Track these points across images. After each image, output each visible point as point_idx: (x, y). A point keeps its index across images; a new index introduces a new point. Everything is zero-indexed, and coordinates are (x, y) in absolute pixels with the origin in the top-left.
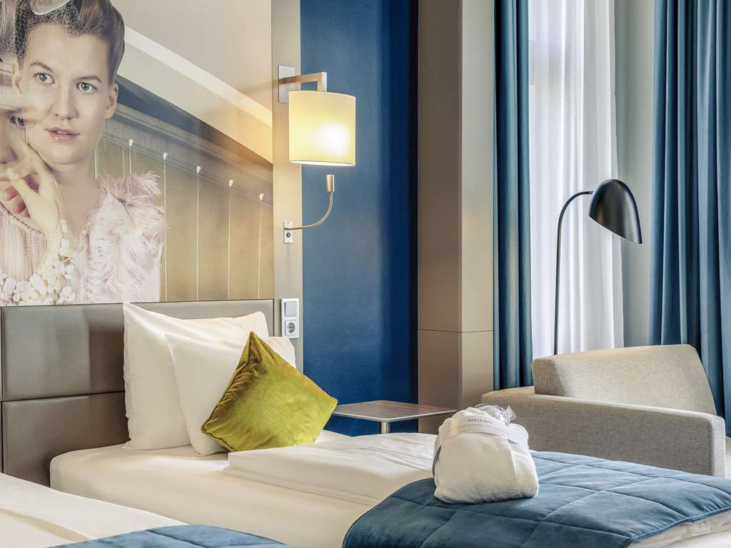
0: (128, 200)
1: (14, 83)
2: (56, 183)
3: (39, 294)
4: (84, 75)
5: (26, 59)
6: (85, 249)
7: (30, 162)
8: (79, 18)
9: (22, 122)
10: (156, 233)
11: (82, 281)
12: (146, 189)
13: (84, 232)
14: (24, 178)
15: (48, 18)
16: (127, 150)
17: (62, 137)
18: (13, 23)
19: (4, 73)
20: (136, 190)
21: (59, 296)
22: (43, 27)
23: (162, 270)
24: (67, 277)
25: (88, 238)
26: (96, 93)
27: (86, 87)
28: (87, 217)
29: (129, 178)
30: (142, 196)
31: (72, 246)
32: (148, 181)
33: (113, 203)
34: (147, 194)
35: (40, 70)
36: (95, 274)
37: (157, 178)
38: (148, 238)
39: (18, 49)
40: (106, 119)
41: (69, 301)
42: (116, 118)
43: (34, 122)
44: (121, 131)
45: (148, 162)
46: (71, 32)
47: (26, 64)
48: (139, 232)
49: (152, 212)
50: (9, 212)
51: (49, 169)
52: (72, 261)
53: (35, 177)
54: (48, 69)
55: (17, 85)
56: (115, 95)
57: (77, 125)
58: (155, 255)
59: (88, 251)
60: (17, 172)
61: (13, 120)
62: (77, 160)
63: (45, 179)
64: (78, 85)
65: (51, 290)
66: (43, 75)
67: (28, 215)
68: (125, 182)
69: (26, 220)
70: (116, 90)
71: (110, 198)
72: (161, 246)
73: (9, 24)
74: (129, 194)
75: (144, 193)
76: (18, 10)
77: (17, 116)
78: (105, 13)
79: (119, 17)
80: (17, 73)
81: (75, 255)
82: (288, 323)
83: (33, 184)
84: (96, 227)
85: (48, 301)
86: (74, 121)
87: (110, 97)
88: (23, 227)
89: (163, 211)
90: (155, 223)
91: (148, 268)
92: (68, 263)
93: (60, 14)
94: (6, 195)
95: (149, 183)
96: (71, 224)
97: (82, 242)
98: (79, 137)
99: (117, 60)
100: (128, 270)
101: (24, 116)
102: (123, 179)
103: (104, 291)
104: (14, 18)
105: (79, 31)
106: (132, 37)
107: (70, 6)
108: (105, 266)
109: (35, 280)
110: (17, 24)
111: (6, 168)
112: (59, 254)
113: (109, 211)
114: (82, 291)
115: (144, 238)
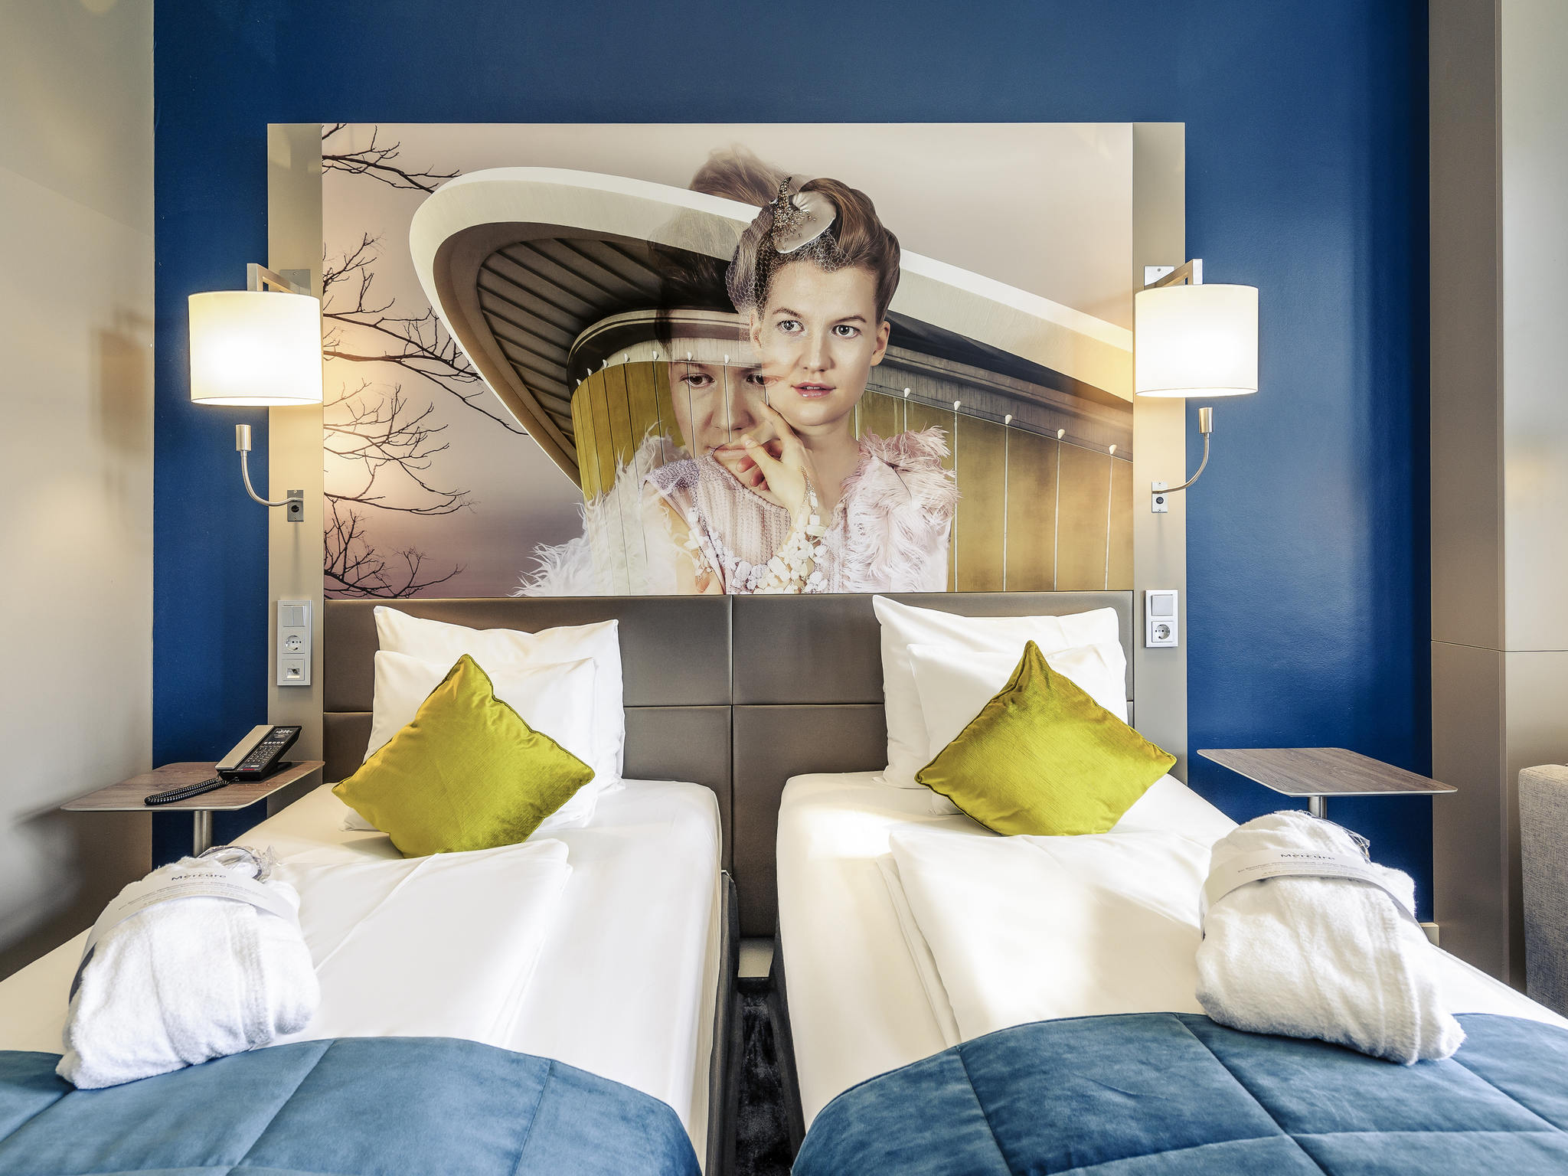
0: (902, 464)
1: (752, 336)
2: (803, 448)
3: (781, 581)
4: (842, 317)
5: (767, 306)
6: (841, 526)
7: (771, 425)
8: (838, 249)
9: (761, 380)
10: (942, 504)
11: (836, 564)
12: (927, 449)
13: (841, 506)
14: (763, 445)
15: (796, 256)
16: (901, 402)
17: (813, 394)
18: (753, 267)
19: (740, 326)
20: (913, 451)
21: (805, 584)
22: (790, 266)
23: (951, 552)
24: (816, 560)
25: (846, 513)
26: (859, 336)
27: (845, 330)
28: (843, 487)
29: (903, 437)
30: (922, 459)
31: (823, 523)
32: (930, 439)
33: (880, 469)
34: (929, 455)
35: (785, 317)
36: (853, 556)
37: (943, 434)
38: (930, 511)
39: (757, 296)
40: (873, 367)
41: (820, 589)
42: (886, 364)
43: (777, 379)
44: (892, 380)
45: (932, 415)
46: (826, 267)
47: (768, 312)
48: (916, 503)
49: (936, 477)
50: (743, 486)
51: (795, 432)
52: (823, 541)
53: (777, 443)
54: (795, 314)
55: (757, 339)
56: (884, 336)
57: (832, 377)
58: (940, 533)
59: (846, 529)
60: (756, 438)
61: (750, 379)
62: (832, 420)
63: (790, 446)
64: (834, 330)
65: (795, 577)
66: (789, 322)
67: (767, 488)
68: (898, 442)
69: (764, 494)
70: (886, 329)
71: (876, 462)
72: (950, 519)
73: (747, 270)
74: (903, 457)
75: (924, 453)
76: (759, 252)
77: (756, 373)
78: (872, 237)
79: (892, 239)
80: (757, 325)
81: (827, 533)
82: (1156, 625)
83: (773, 450)
84: (857, 498)
85: (791, 590)
86: (829, 373)
87: (878, 340)
88: (760, 502)
89: (953, 476)
90: (941, 491)
91: (930, 548)
92: (818, 543)
93: (812, 248)
94: (740, 466)
95: (932, 440)
96: (822, 496)
97: (837, 518)
98: (835, 392)
99: (888, 293)
100: (900, 551)
101: (764, 373)
102: (895, 438)
103: (866, 578)
104: (754, 261)
105: (837, 265)
106: (910, 262)
107: (825, 236)
108: (868, 546)
109: (775, 564)
110: (758, 269)
111: (740, 436)
112: (806, 533)
113: (875, 477)
114: (837, 578)
115: (923, 511)
